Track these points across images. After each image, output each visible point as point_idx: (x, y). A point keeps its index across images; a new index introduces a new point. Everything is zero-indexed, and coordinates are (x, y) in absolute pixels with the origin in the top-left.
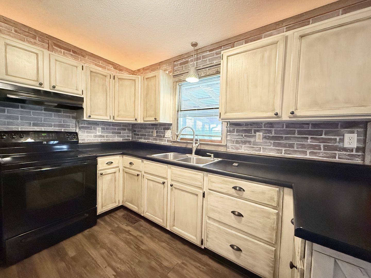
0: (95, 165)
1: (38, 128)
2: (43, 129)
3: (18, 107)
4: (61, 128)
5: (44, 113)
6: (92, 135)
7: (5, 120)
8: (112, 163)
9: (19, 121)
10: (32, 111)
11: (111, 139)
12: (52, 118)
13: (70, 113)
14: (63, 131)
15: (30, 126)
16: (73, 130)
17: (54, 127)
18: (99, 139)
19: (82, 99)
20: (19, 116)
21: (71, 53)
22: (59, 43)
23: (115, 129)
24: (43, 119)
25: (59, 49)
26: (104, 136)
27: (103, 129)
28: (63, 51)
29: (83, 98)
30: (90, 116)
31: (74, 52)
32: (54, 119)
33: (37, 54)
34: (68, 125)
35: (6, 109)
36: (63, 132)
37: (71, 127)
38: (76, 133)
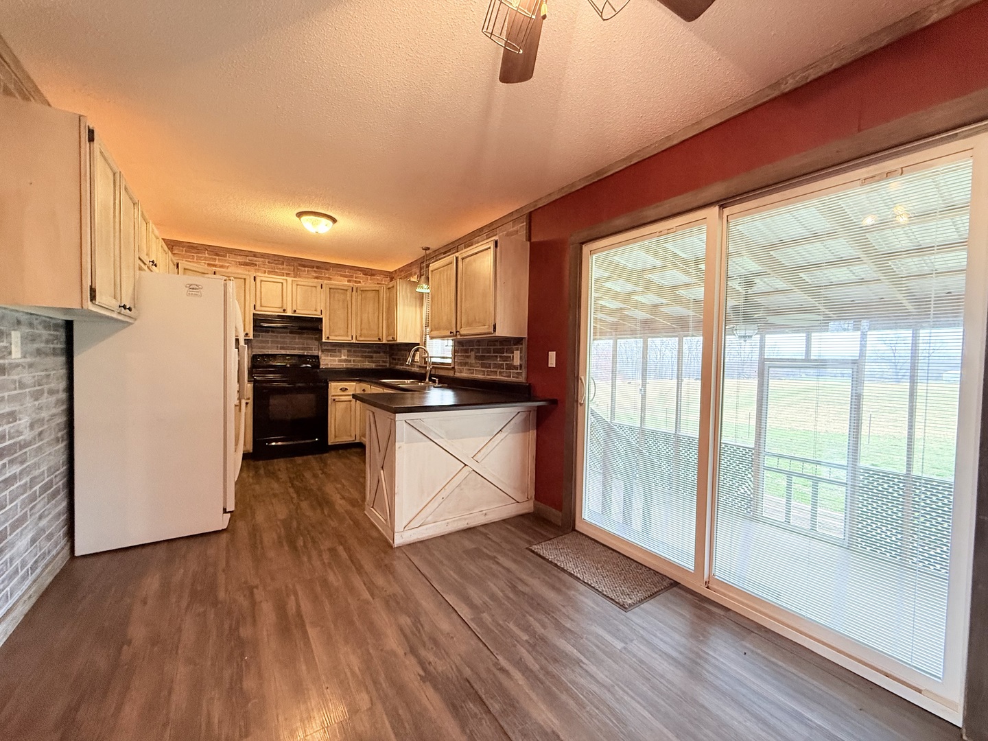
0: (326, 389)
1: (284, 352)
2: (288, 352)
3: (268, 332)
5: (290, 337)
6: (337, 359)
7: (259, 344)
8: (346, 389)
9: (270, 345)
10: (279, 335)
11: (359, 364)
12: (296, 341)
13: (314, 334)
14: (305, 354)
16: (315, 353)
18: (344, 364)
19: (321, 320)
21: (315, 269)
22: (303, 263)
23: (365, 352)
25: (303, 269)
26: (350, 361)
27: (348, 351)
28: (306, 269)
29: (322, 318)
30: (328, 338)
31: (317, 267)
33: (282, 283)
34: (313, 348)
38: (317, 357)
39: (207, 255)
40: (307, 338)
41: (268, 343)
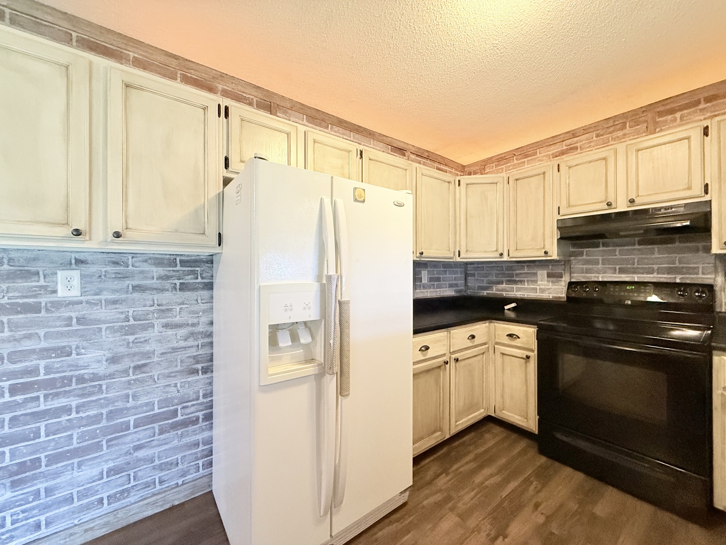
1: (627, 277)
2: (636, 278)
3: (598, 246)
4: (674, 276)
5: (639, 250)
7: (583, 266)
9: (600, 266)
10: (618, 249)
12: (653, 256)
14: (678, 281)
15: (615, 273)
16: (706, 278)
17: (658, 273)
20: (600, 258)
24: (636, 261)
25: (669, 117)
28: (678, 115)
29: (710, 202)
31: (708, 100)
32: (658, 258)
33: (605, 158)
34: (694, 268)
35: (585, 250)
36: (678, 283)
37: (700, 272)
38: (710, 288)
39: (516, 162)
40: (682, 251)
41: (598, 264)
